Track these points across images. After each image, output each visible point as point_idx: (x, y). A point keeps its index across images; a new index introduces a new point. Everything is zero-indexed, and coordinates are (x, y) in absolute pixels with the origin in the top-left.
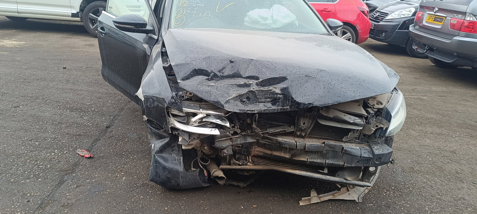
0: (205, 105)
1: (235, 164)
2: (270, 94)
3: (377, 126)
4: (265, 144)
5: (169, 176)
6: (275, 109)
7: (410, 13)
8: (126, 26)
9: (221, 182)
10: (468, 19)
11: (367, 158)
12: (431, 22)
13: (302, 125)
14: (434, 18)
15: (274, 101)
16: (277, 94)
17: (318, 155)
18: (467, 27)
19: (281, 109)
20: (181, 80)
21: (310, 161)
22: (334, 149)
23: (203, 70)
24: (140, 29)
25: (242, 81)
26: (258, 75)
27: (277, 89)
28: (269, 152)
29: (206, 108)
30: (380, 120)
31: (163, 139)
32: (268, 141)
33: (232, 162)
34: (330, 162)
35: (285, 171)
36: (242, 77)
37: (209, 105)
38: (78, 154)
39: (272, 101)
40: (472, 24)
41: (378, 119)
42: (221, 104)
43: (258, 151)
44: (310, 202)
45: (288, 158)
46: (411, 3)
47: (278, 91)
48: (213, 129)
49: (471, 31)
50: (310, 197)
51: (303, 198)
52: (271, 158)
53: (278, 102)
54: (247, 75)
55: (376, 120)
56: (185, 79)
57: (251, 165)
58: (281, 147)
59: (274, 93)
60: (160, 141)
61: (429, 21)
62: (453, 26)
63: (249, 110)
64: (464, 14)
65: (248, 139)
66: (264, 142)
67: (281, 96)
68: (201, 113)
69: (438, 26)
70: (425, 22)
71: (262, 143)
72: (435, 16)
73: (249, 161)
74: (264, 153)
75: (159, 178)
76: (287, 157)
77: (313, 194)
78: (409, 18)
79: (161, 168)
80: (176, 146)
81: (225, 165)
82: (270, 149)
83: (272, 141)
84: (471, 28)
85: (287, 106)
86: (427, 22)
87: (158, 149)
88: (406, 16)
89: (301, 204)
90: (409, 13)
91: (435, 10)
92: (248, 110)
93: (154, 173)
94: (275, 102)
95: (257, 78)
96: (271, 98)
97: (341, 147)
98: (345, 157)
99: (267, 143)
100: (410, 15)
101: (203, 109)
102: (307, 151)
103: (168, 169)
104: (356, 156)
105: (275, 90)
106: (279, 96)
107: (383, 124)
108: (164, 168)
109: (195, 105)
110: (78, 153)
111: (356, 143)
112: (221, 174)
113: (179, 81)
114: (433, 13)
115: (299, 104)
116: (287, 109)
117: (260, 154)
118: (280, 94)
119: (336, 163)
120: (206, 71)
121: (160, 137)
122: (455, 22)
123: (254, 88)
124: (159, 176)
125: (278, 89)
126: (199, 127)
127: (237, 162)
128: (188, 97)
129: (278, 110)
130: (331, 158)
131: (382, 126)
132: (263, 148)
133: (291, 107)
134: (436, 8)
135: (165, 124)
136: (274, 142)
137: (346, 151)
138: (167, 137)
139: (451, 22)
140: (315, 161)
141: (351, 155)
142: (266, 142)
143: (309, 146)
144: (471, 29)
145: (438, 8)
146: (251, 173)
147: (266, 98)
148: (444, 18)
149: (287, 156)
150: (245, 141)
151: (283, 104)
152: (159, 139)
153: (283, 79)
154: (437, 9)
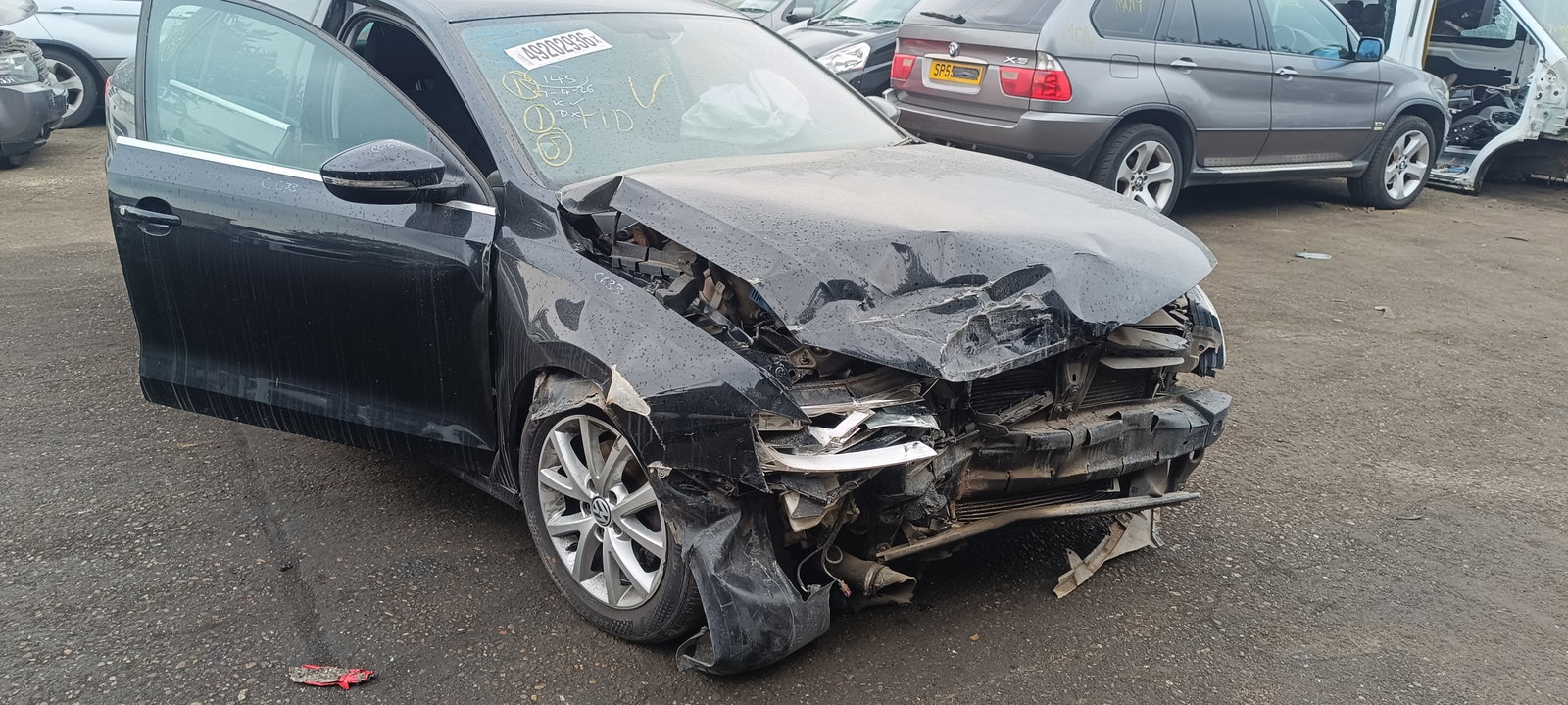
0: (859, 384)
1: (918, 537)
2: (1017, 316)
3: (1202, 347)
4: (995, 455)
5: (767, 628)
6: (1036, 354)
7: (859, 59)
8: (379, 185)
9: (904, 599)
10: (1041, 66)
11: (1200, 430)
12: (946, 78)
13: (1071, 382)
14: (950, 69)
15: (1031, 334)
16: (1035, 312)
17: (1107, 449)
18: (1043, 87)
19: (1049, 351)
20: (796, 324)
21: (1094, 472)
22: (1139, 425)
23: (842, 283)
24: (426, 190)
25: (947, 297)
26: (978, 270)
27: (1031, 298)
28: (1002, 476)
29: (866, 390)
30: (1203, 332)
31: (719, 522)
32: (1001, 445)
33: (908, 534)
34: (1132, 462)
35: (1042, 516)
36: (938, 285)
37: (872, 381)
38: (304, 685)
39: (1024, 334)
40: (1054, 79)
41: (1198, 331)
42: (933, 367)
43: (973, 482)
44: (1076, 583)
45: (1048, 478)
46: (849, 31)
47: (1035, 304)
48: (910, 445)
49: (1054, 95)
50: (1070, 572)
51: (1060, 579)
52: (1009, 490)
53: (1039, 333)
54: (948, 276)
55: (1194, 334)
56: (807, 316)
57: (958, 526)
58: (1034, 451)
59: (1029, 312)
60: (710, 529)
61: (937, 77)
62: (1009, 87)
63: (985, 370)
64: (1033, 54)
65: (958, 455)
66: (993, 451)
67: (1047, 316)
68: (858, 409)
69: (969, 88)
70: (928, 80)
71: (987, 455)
72: (952, 64)
73: (951, 518)
74: (990, 482)
75: (745, 643)
76: (1047, 475)
77: (1074, 559)
78: (862, 72)
79: (744, 611)
80: (753, 532)
81: (887, 548)
82: (1004, 468)
83: (1013, 443)
84: (1052, 89)
85: (1062, 337)
86: (932, 80)
87: (720, 557)
88: (852, 67)
89: (1060, 594)
90: (855, 58)
91: (953, 49)
92: (982, 371)
93: (726, 635)
94: (1033, 335)
95: (980, 280)
96: (1023, 327)
97: (1151, 417)
98: (1160, 440)
99: (1001, 451)
100: (862, 65)
101: (859, 396)
102: (1094, 447)
103: (762, 608)
104: (1183, 429)
105: (1028, 303)
106: (1039, 316)
107: (1212, 341)
108: (753, 609)
109: (833, 389)
110: (301, 680)
111: (1163, 400)
112: (889, 576)
113: (791, 328)
114: (948, 57)
115: (1087, 328)
116: (1062, 346)
117: (981, 488)
118: (1044, 312)
119: (1143, 459)
120: (851, 284)
121: (710, 516)
122: (1015, 77)
123: (985, 308)
124: (745, 637)
125: (1035, 300)
126: (857, 450)
127: (921, 529)
128: (807, 371)
129: (1043, 354)
130: (1131, 451)
131: (1210, 345)
132: (984, 468)
133: (1071, 339)
134: (952, 44)
135: (746, 469)
136: (1017, 445)
137: (1163, 423)
138: (733, 511)
139: (1004, 77)
140: (1103, 467)
141: (1174, 429)
142: (997, 451)
143: (1096, 433)
144: (1053, 91)
145: (958, 43)
146: (957, 549)
147: (1011, 329)
148: (980, 68)
149: (1045, 473)
150: (955, 462)
151: (1053, 336)
152: (706, 526)
153: (1037, 273)
154: (956, 47)
